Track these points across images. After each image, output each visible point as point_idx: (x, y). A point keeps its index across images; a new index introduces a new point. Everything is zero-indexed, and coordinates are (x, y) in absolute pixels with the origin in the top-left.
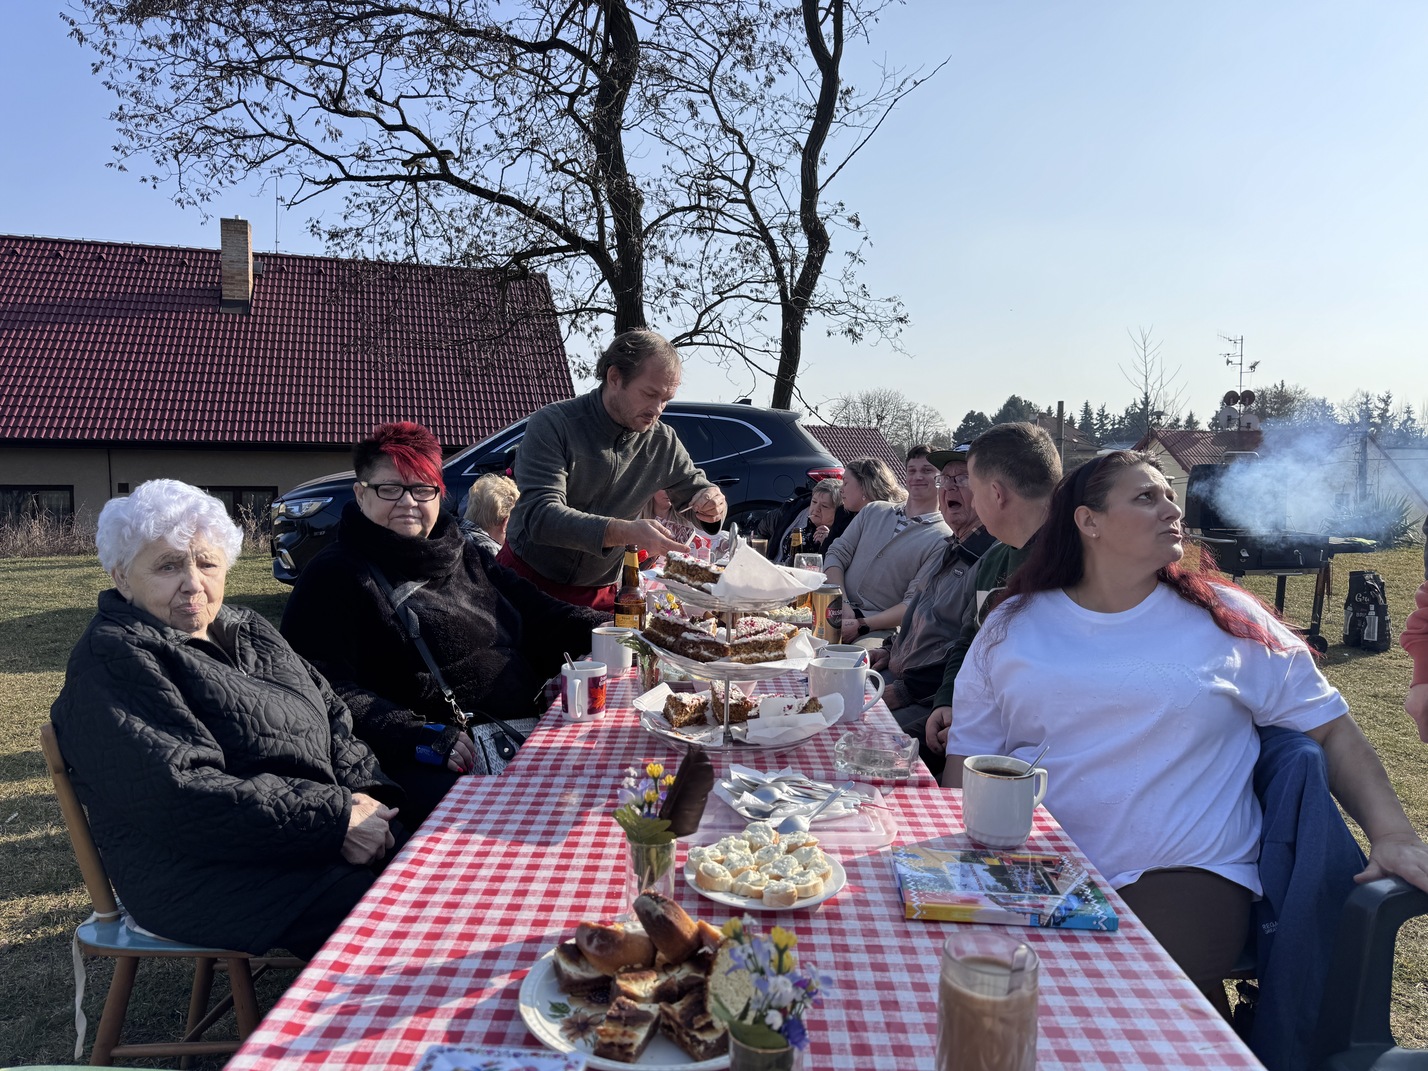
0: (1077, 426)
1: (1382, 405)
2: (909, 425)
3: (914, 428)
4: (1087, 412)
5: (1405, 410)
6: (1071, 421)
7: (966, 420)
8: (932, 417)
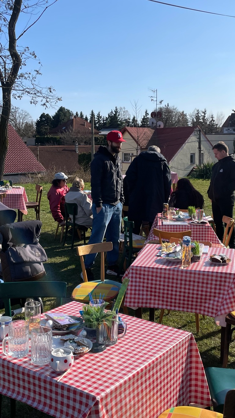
0: (89, 121)
1: (203, 114)
4: (93, 115)
5: (211, 117)
7: (41, 117)
8: (26, 116)
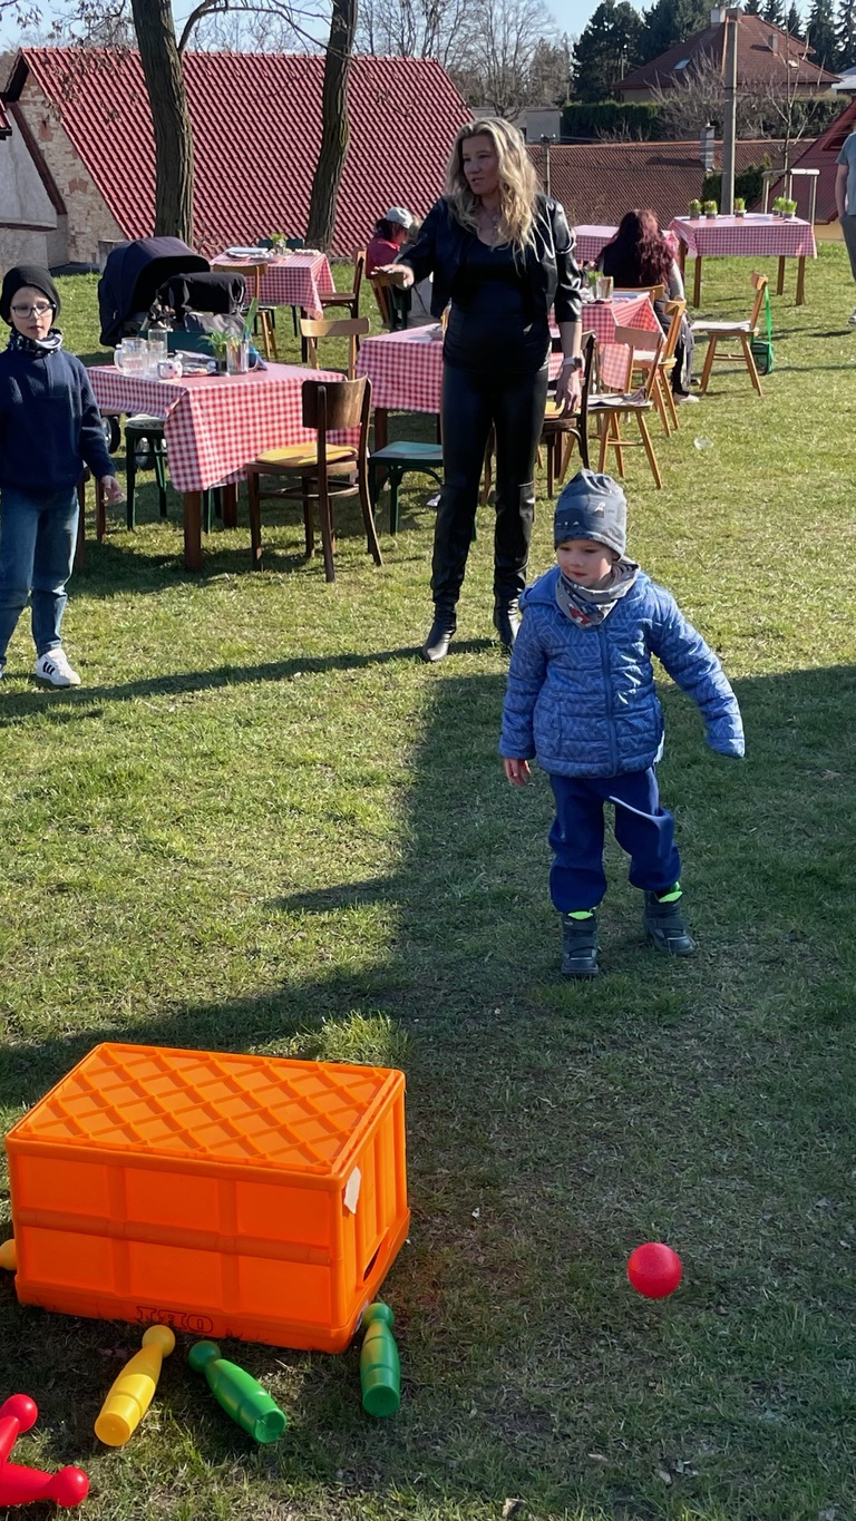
0: (803, 29)
2: (489, 33)
3: (499, 37)
6: (793, 19)
7: (598, 18)
8: (533, 14)
